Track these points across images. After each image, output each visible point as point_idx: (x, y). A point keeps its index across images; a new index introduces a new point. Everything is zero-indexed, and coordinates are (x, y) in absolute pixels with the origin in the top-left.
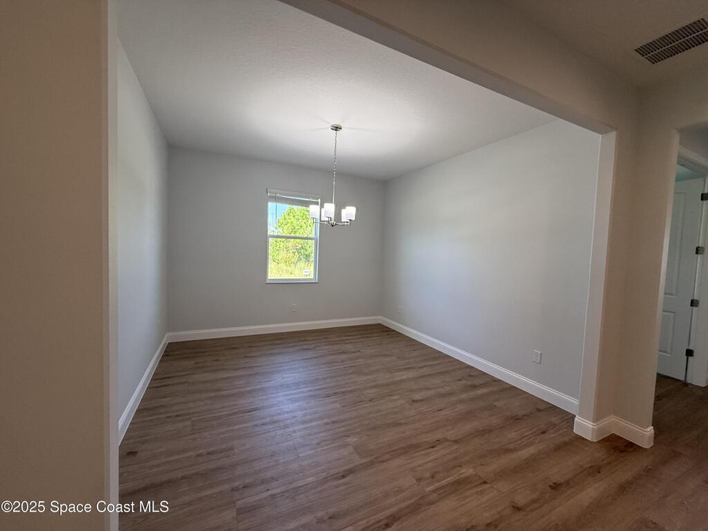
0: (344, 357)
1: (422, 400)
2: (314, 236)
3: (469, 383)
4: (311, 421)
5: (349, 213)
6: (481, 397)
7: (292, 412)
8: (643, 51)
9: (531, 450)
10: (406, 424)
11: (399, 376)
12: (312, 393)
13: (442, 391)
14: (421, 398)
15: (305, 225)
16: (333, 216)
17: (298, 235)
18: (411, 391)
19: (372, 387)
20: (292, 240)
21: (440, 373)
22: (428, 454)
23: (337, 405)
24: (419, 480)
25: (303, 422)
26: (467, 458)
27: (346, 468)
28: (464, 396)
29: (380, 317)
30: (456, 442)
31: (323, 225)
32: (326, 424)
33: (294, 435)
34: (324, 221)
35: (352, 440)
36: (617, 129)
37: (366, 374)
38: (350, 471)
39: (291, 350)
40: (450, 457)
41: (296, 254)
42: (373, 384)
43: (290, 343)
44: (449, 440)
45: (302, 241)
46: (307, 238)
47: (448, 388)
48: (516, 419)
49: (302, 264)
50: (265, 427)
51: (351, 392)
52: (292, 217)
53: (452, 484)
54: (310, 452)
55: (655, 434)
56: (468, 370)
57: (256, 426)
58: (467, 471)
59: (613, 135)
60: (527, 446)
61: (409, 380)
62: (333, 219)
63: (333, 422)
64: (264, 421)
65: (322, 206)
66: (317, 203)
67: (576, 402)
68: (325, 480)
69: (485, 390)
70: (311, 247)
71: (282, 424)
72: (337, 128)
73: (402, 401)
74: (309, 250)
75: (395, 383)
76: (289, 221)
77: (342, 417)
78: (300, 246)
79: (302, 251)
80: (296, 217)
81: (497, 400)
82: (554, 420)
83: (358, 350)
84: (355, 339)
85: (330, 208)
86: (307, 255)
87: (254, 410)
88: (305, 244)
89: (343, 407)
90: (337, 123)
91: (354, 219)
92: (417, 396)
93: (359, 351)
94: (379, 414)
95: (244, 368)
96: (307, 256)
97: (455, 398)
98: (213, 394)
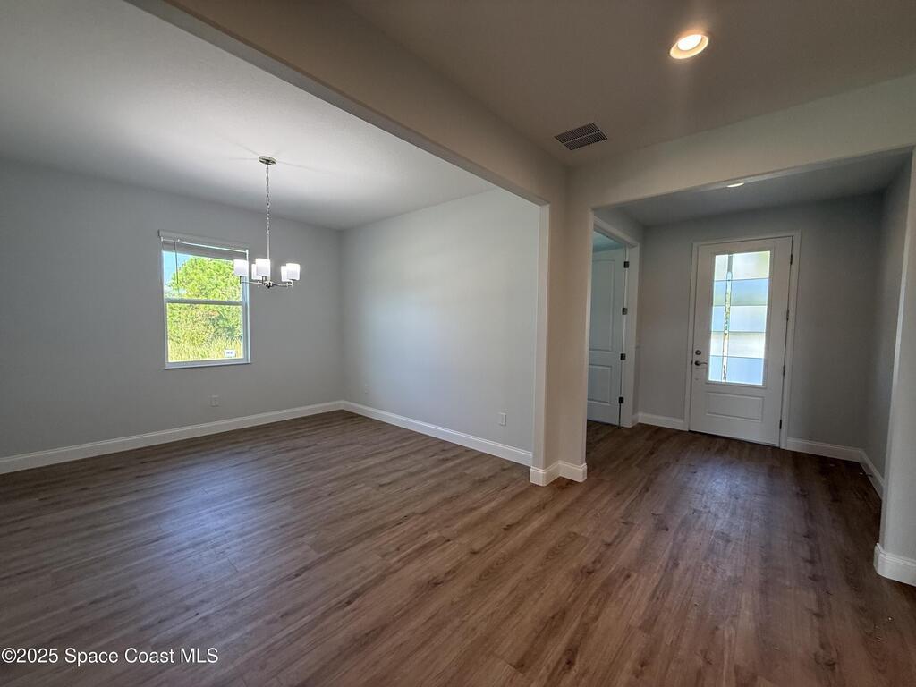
0: (292, 454)
1: (390, 483)
2: (240, 300)
3: (441, 457)
4: (251, 532)
5: (291, 271)
6: (453, 469)
7: (223, 527)
8: (561, 138)
9: (493, 504)
10: (372, 509)
11: (363, 464)
12: (251, 502)
13: (413, 469)
14: (389, 481)
15: (223, 284)
16: (269, 275)
17: (211, 298)
18: (378, 476)
19: (331, 481)
20: (202, 306)
21: (411, 453)
22: (394, 532)
23: (288, 508)
24: (384, 556)
25: (241, 536)
26: (433, 525)
27: (301, 566)
28: (434, 471)
29: (342, 402)
30: (424, 513)
31: (253, 285)
32: (272, 530)
33: (227, 551)
34: (257, 281)
35: (309, 538)
36: (549, 202)
37: (323, 468)
38: (306, 569)
39: (213, 457)
40: (415, 528)
41: (211, 326)
42: (332, 477)
43: (212, 449)
44: (417, 514)
45: (220, 308)
46: (230, 303)
47: (420, 466)
48: (482, 482)
49: (221, 342)
50: (185, 553)
51: (304, 490)
52: (198, 271)
53: (417, 551)
54: (253, 563)
55: (588, 469)
56: (441, 445)
57: (170, 554)
58: (433, 535)
59: (547, 208)
60: (490, 501)
61: (375, 466)
62: (269, 279)
63: (282, 527)
64: (180, 546)
65: (252, 261)
66: (243, 256)
67: (530, 454)
68: (273, 586)
69: (457, 461)
70: (236, 316)
71: (209, 544)
72: (268, 162)
73: (369, 488)
74: (233, 321)
75: (360, 472)
76: (193, 276)
77: (293, 519)
78: (217, 315)
79: (221, 321)
80: (208, 271)
81: (468, 468)
82: (515, 475)
83: (314, 443)
84: (309, 431)
85: (263, 266)
86: (229, 329)
87: (161, 538)
88: (226, 312)
89: (294, 508)
90: (268, 155)
91: (298, 279)
92: (386, 480)
93: (314, 445)
94: (340, 506)
95: (137, 491)
96: (231, 329)
97: (426, 474)
98: (86, 533)
